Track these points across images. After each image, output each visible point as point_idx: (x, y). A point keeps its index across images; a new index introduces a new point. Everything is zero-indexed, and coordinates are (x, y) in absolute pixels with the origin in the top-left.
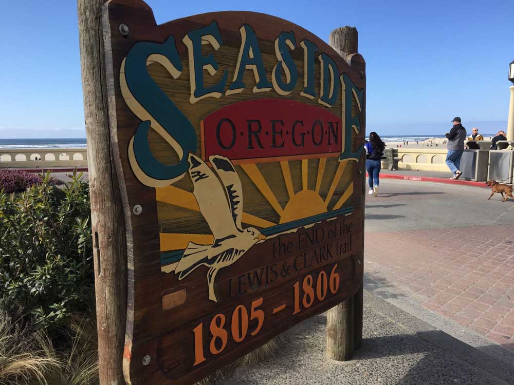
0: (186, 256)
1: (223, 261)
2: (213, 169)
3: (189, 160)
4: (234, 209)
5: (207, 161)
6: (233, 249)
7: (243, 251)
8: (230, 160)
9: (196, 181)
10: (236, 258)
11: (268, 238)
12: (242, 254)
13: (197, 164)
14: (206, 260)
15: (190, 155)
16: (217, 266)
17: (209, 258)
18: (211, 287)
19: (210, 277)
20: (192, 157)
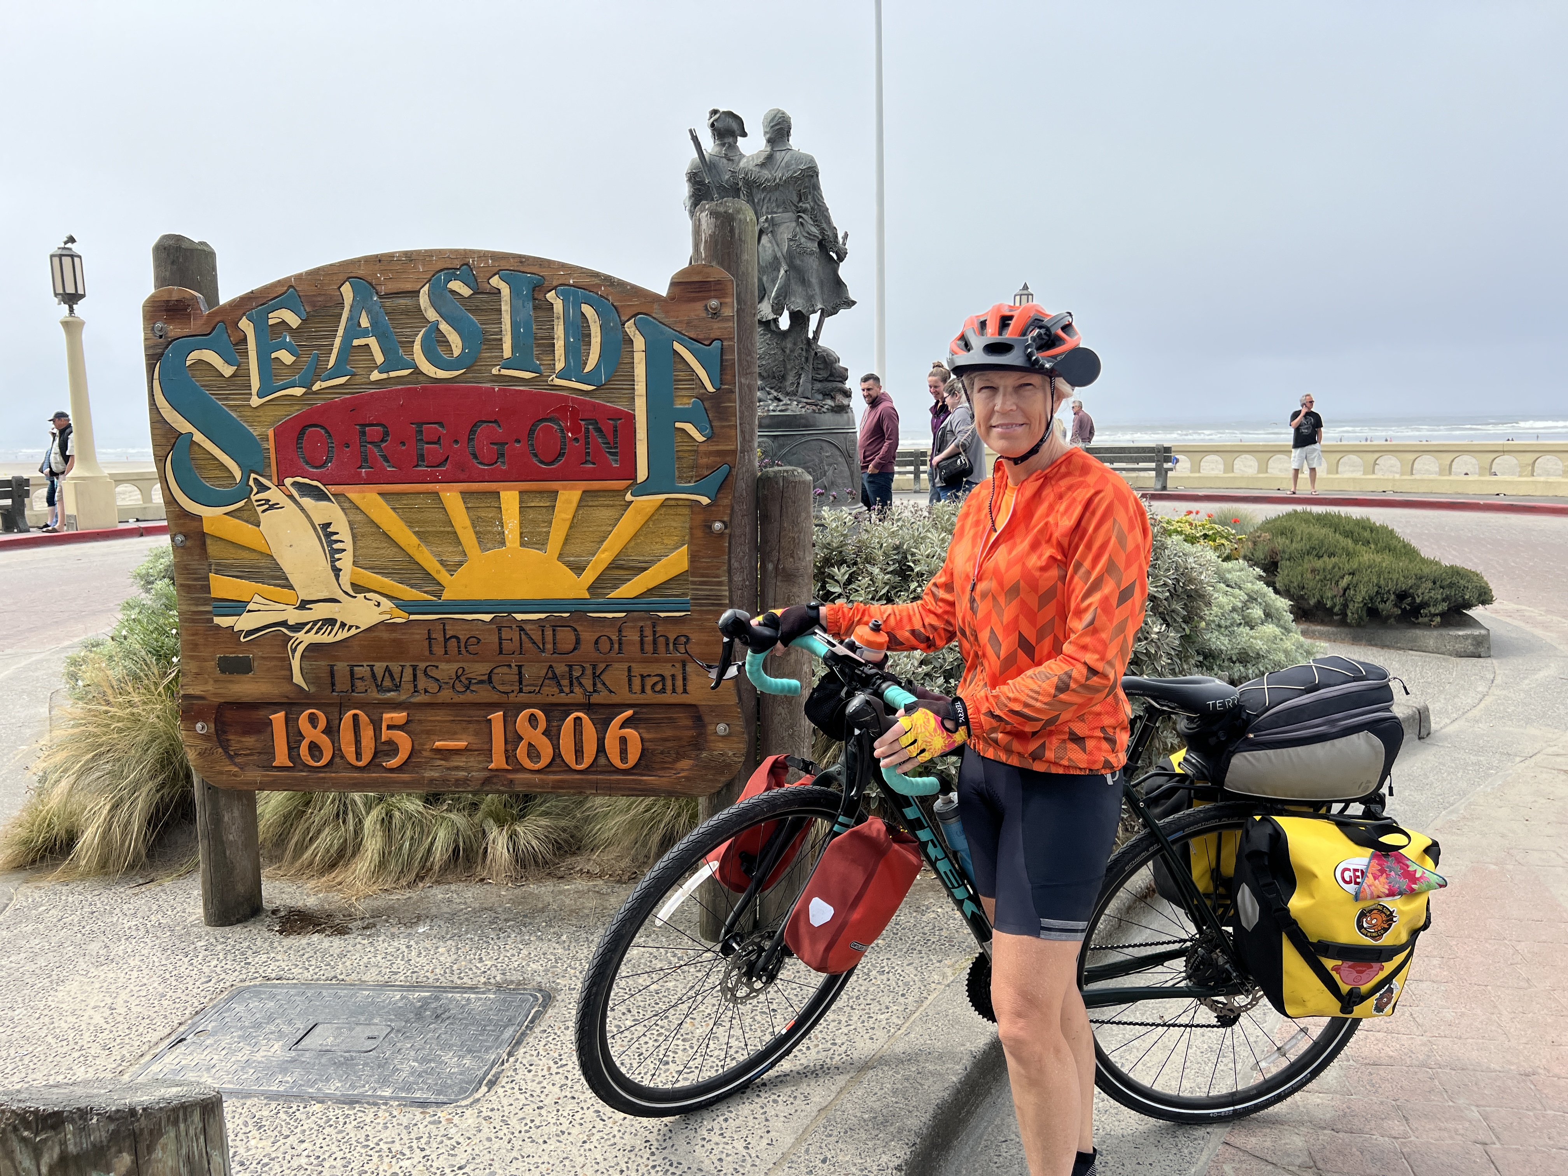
0: (249, 611)
1: (317, 633)
2: (291, 497)
3: (251, 483)
4: (333, 561)
5: (280, 484)
6: (336, 621)
7: (357, 627)
8: (324, 485)
9: (264, 511)
10: (342, 635)
11: (412, 617)
12: (353, 631)
13: (263, 488)
14: (284, 624)
15: (253, 476)
16: (306, 638)
17: (290, 623)
18: (296, 664)
19: (294, 651)
20: (255, 479)
